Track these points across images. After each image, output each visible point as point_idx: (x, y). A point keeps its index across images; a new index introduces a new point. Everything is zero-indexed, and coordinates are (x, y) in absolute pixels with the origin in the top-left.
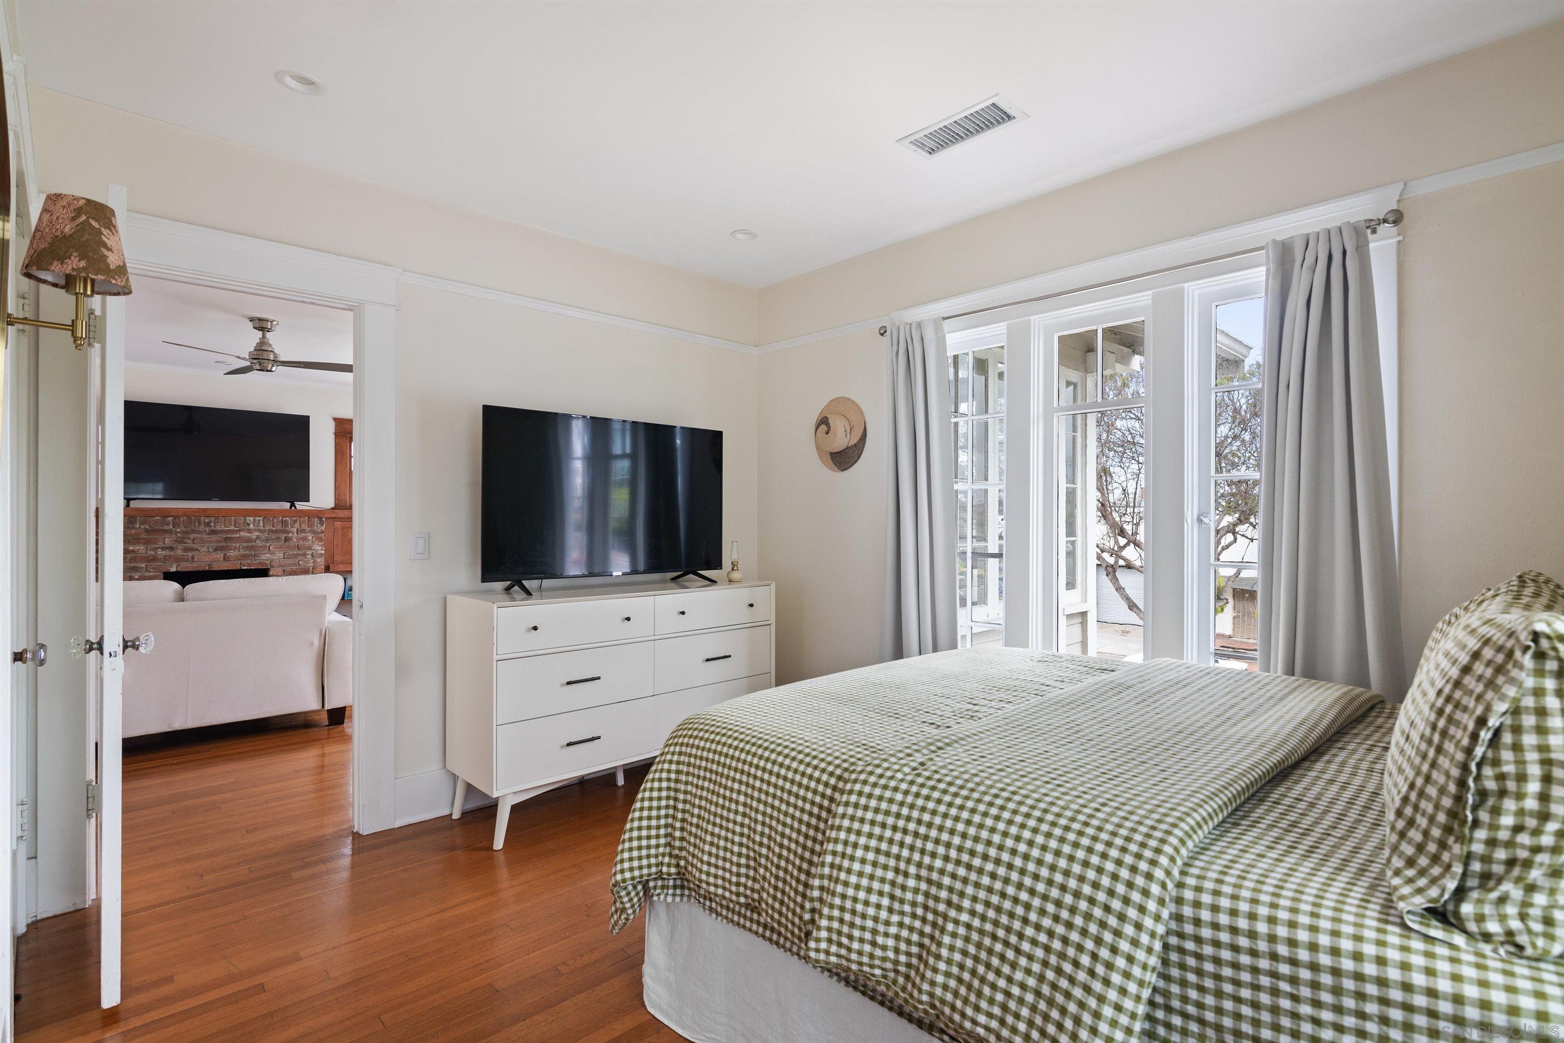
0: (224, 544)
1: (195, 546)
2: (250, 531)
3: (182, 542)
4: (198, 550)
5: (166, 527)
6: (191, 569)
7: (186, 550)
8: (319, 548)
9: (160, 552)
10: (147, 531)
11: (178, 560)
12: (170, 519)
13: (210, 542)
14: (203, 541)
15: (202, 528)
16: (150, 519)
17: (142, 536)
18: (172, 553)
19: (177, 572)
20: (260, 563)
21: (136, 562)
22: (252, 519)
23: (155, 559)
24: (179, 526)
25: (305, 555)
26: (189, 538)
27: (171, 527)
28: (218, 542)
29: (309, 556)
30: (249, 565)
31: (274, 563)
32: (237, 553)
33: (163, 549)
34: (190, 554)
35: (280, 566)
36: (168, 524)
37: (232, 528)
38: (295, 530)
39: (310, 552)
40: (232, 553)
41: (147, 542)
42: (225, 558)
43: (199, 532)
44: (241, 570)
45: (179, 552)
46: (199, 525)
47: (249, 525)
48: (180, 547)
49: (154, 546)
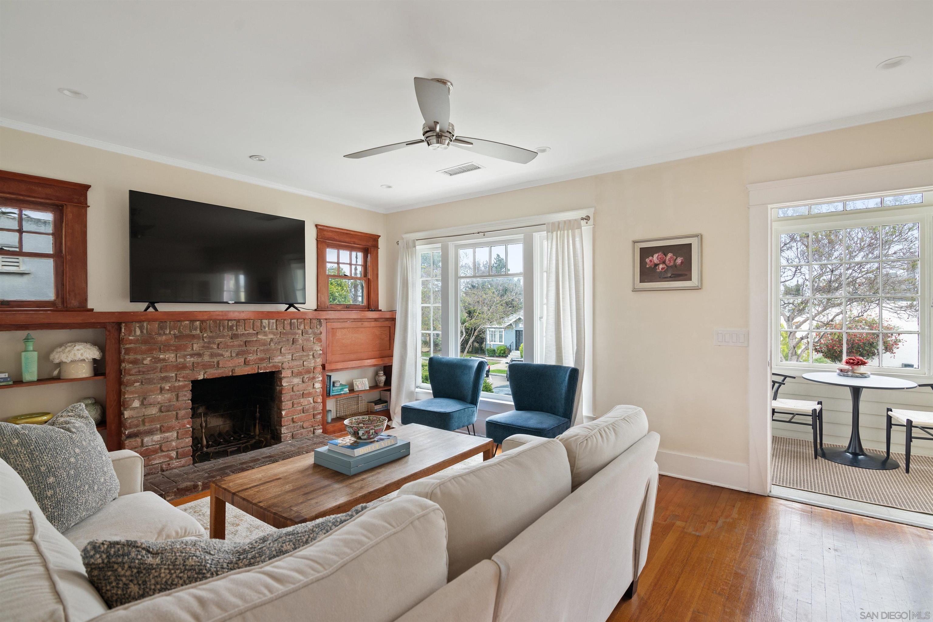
0: (244, 348)
1: (220, 352)
2: (265, 334)
3: (208, 348)
4: (222, 355)
5: (194, 332)
6: (217, 376)
7: (212, 355)
8: (319, 348)
9: (189, 359)
10: (176, 337)
11: (205, 366)
12: (198, 323)
13: (233, 346)
14: (227, 347)
15: (226, 332)
16: (179, 324)
17: (172, 342)
18: (200, 360)
19: (204, 380)
20: (274, 366)
21: (166, 371)
22: (266, 321)
23: (184, 367)
24: (206, 331)
25: (308, 355)
26: (214, 343)
27: (198, 332)
28: (240, 346)
29: (311, 357)
30: (265, 368)
31: (284, 366)
32: (255, 357)
33: (192, 355)
34: (215, 360)
35: (290, 368)
36: (196, 330)
37: (251, 331)
38: (300, 332)
39: (311, 353)
40: (251, 357)
41: (177, 349)
42: (246, 363)
43: (223, 336)
44: (259, 374)
45: (206, 358)
46: (224, 329)
47: (265, 328)
48: (207, 353)
49: (182, 353)
